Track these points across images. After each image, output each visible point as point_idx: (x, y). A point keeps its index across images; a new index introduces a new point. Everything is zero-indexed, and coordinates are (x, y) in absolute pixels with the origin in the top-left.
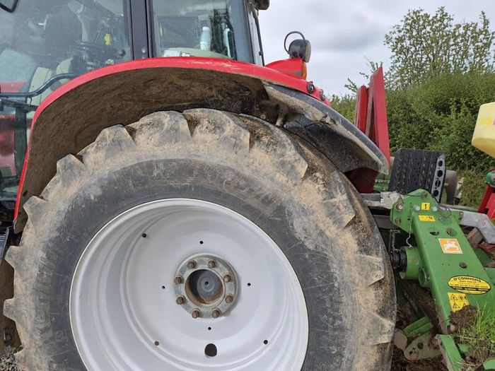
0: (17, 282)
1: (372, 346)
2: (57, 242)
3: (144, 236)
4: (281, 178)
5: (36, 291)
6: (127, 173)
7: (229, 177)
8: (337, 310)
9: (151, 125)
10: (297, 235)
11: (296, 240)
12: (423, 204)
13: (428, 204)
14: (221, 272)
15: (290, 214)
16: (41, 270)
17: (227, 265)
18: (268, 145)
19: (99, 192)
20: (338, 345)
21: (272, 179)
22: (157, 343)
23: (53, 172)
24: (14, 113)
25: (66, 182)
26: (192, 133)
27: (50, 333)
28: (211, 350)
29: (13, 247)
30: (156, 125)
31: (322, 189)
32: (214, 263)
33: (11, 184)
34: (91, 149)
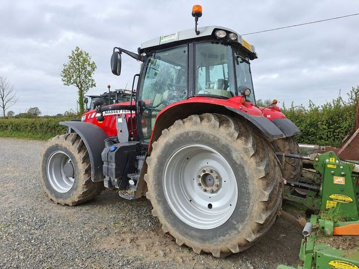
0: (148, 169)
1: (261, 202)
3: (188, 159)
4: (229, 139)
5: (154, 172)
6: (181, 135)
7: (211, 137)
8: (248, 186)
9: (189, 120)
10: (234, 159)
11: (234, 160)
12: (331, 159)
13: (334, 159)
14: (214, 175)
15: (232, 151)
16: (155, 165)
17: (217, 173)
18: (225, 127)
19: (173, 141)
20: (248, 199)
21: (226, 139)
22: (191, 201)
23: (160, 134)
24: (148, 112)
25: (165, 137)
26: (201, 122)
27: (157, 186)
28: (210, 206)
29: (148, 157)
30: (191, 120)
31: (244, 143)
32: (212, 171)
33: (146, 139)
34: (172, 127)
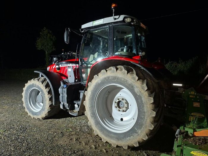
0: (86, 98)
1: (152, 117)
2: (93, 90)
3: (109, 92)
4: (133, 80)
5: (89, 100)
6: (105, 78)
7: (123, 80)
8: (144, 108)
10: (136, 92)
12: (192, 92)
14: (124, 101)
15: (134, 88)
16: (90, 96)
17: (126, 100)
18: (131, 74)
19: (100, 82)
20: (144, 116)
21: (131, 80)
23: (93, 78)
24: (86, 65)
25: (95, 80)
26: (117, 71)
27: (91, 108)
28: (122, 119)
29: (86, 91)
30: (111, 69)
31: (141, 83)
32: (123, 99)
34: (99, 74)
